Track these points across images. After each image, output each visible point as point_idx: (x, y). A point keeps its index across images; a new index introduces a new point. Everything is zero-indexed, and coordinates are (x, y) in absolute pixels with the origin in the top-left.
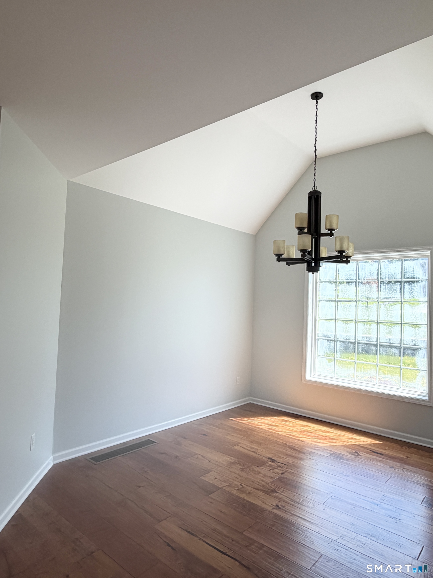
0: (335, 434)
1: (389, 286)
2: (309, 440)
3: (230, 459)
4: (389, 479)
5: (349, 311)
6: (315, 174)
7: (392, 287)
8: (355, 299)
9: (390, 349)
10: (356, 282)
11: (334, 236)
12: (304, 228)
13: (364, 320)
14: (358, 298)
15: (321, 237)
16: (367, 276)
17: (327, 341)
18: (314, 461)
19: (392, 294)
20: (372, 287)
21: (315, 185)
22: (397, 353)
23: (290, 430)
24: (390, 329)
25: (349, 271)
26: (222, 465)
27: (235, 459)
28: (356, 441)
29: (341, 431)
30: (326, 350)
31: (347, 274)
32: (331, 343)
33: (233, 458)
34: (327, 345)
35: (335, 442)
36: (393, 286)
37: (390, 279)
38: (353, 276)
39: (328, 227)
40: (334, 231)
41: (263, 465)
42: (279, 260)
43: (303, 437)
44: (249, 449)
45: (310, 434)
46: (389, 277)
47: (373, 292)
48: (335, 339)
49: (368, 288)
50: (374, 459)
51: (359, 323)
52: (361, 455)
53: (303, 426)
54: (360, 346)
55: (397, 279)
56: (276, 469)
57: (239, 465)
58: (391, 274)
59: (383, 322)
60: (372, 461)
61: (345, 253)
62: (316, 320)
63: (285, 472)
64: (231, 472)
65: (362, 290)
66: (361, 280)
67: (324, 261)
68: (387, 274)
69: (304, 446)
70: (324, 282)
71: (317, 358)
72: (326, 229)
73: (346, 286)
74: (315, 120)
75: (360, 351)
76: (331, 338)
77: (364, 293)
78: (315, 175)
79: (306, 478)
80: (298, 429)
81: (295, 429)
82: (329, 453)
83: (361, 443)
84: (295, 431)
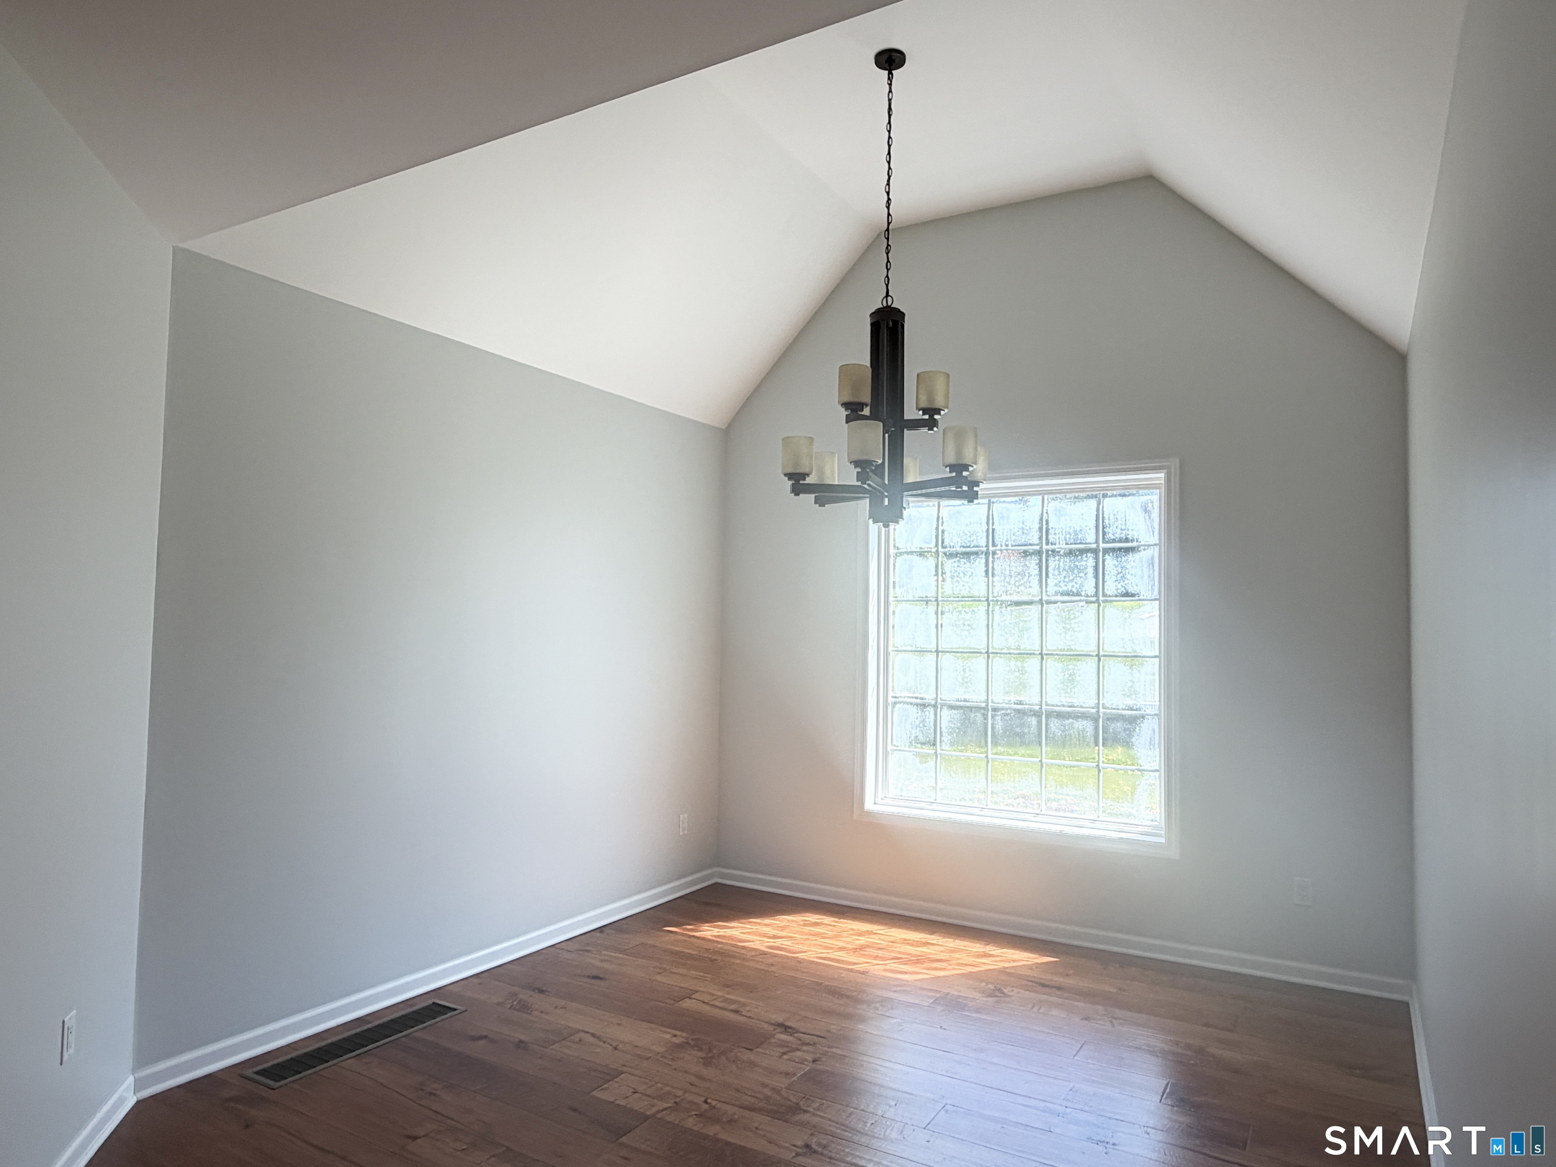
0: (941, 948)
1: (1068, 561)
2: (877, 969)
3: (670, 1036)
4: (1082, 1046)
5: (972, 628)
6: (889, 264)
7: (1076, 563)
8: (985, 597)
9: (1072, 721)
10: (987, 554)
11: (937, 428)
12: (862, 405)
13: (1009, 649)
14: (993, 593)
15: (905, 430)
16: (1013, 538)
17: (915, 706)
18: (895, 1020)
19: (1075, 581)
20: (1026, 565)
21: (890, 294)
22: (1088, 730)
23: (827, 948)
24: (1071, 671)
25: (969, 524)
26: (650, 1055)
27: (684, 1035)
28: (996, 961)
29: (955, 939)
30: (914, 731)
31: (963, 532)
32: (927, 712)
33: (678, 1033)
34: (917, 718)
35: (945, 969)
36: (1077, 561)
37: (1071, 544)
38: (979, 538)
39: (923, 404)
40: (939, 414)
41: (762, 1043)
42: (797, 490)
43: (860, 962)
44: (721, 1005)
45: (880, 953)
46: (1068, 539)
47: (1029, 577)
48: (936, 703)
49: (1016, 567)
50: (1040, 1001)
51: (995, 660)
52: (1011, 994)
53: (861, 934)
54: (1000, 717)
55: (1086, 544)
56: (799, 1050)
57: (697, 1050)
58: (1071, 531)
59: (1055, 653)
60: (1038, 1008)
61: (968, 470)
62: (887, 654)
63: (821, 1056)
64: (675, 1069)
65: (1002, 573)
66: (999, 547)
67: (915, 492)
68: (1062, 532)
69: (868, 985)
70: (908, 553)
71: (890, 752)
72: (917, 409)
73: (962, 563)
74: (887, 122)
75: (1000, 729)
76: (925, 699)
77: (1008, 579)
78: (889, 267)
79: (878, 1067)
80: (848, 943)
81: (841, 944)
82: (930, 997)
83: (1007, 965)
84: (842, 949)
